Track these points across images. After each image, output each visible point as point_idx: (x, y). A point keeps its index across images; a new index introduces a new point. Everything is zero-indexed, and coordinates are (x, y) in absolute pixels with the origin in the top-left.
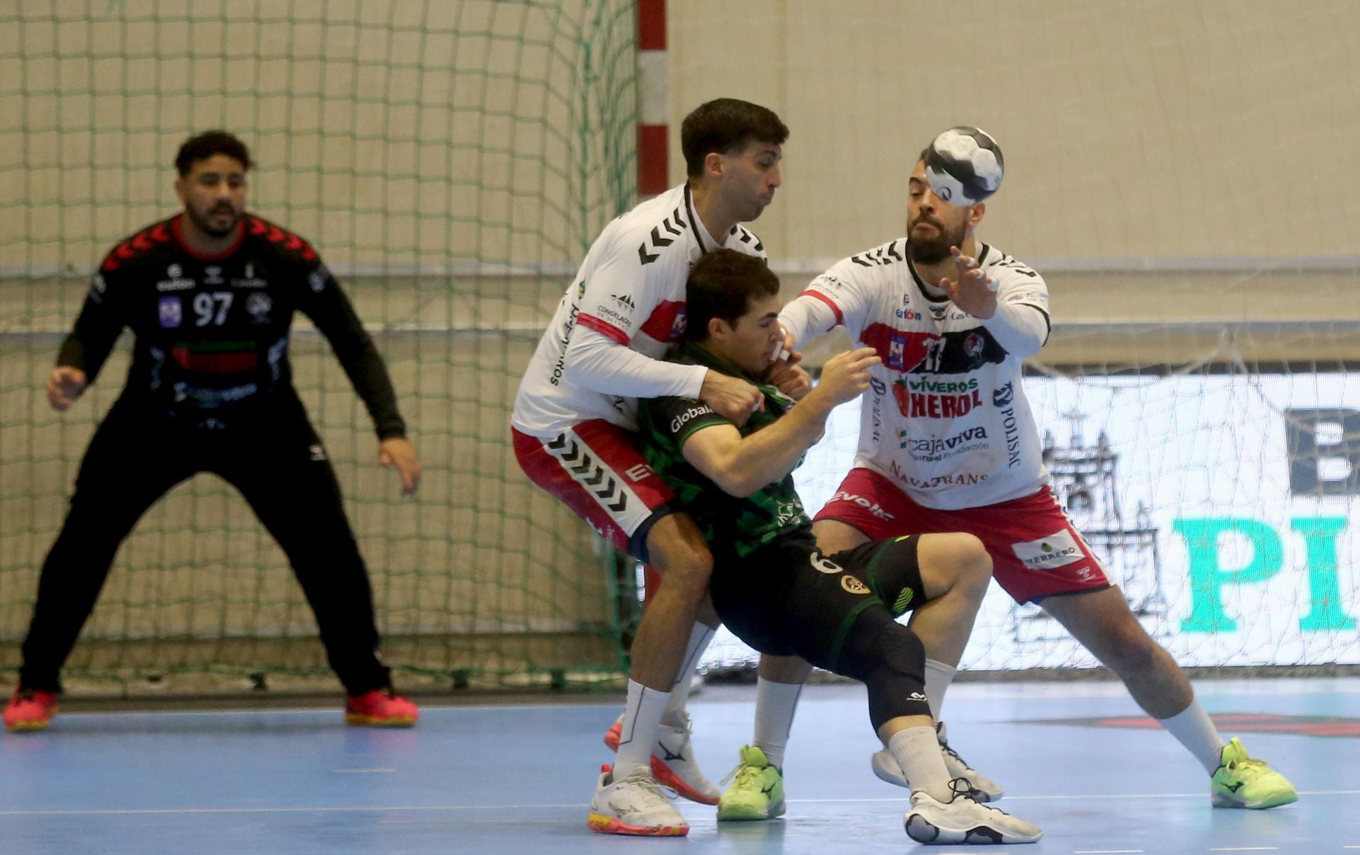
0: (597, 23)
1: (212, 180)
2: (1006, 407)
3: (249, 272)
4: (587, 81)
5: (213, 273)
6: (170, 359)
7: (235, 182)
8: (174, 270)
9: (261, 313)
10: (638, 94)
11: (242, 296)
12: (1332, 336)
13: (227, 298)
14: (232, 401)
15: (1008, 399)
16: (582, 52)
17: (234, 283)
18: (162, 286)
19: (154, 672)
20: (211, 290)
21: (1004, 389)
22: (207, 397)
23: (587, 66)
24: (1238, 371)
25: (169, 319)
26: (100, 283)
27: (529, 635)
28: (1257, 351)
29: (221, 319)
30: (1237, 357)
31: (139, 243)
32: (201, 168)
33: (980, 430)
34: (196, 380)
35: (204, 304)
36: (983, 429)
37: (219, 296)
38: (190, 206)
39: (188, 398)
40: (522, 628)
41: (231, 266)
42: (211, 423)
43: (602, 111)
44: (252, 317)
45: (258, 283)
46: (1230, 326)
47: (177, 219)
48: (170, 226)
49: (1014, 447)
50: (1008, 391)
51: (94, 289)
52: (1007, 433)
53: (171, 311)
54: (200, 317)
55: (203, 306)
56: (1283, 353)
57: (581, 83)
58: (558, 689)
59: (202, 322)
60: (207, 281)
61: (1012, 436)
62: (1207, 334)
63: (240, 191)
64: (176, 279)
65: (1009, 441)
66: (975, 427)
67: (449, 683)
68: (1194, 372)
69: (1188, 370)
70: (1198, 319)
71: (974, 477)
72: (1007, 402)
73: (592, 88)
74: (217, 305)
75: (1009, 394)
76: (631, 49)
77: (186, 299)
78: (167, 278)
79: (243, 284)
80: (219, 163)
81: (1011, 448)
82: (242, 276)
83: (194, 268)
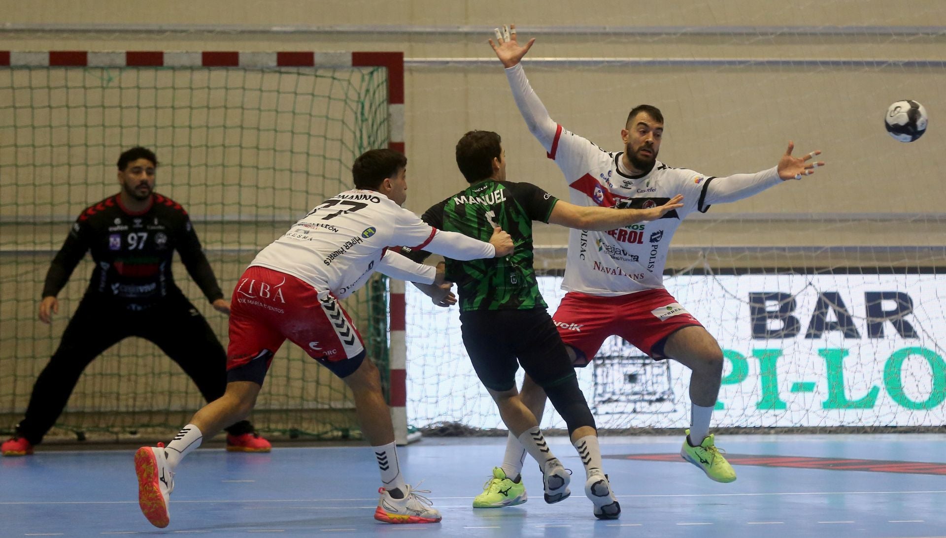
0: (368, 91)
1: (138, 171)
2: (655, 243)
3: (156, 222)
4: (362, 121)
5: (138, 222)
6: (112, 269)
7: (150, 172)
8: (117, 221)
9: (162, 244)
10: (389, 126)
11: (152, 234)
12: (759, 255)
13: (145, 235)
14: (144, 293)
15: (658, 239)
16: (360, 106)
17: (148, 227)
18: (111, 229)
19: (133, 429)
20: (136, 231)
21: (658, 233)
22: (132, 291)
23: (362, 114)
24: (708, 273)
25: (114, 246)
26: (77, 227)
27: (332, 410)
28: (720, 263)
29: (141, 246)
30: (707, 266)
31: (99, 208)
32: (131, 165)
33: (636, 257)
34: (125, 280)
35: (133, 238)
36: (638, 257)
37: (140, 234)
38: (126, 186)
39: (120, 292)
40: (326, 407)
41: (147, 218)
42: (133, 306)
43: (369, 137)
44: (157, 245)
45: (160, 227)
46: (704, 249)
47: (118, 195)
48: (114, 199)
49: (651, 267)
50: (660, 235)
51: (74, 230)
52: (651, 258)
53: (115, 242)
54: (131, 245)
55: (132, 238)
56: (733, 264)
57: (360, 122)
58: (345, 439)
59: (131, 248)
60: (135, 226)
61: (652, 260)
62: (692, 253)
63: (152, 177)
64: (118, 224)
65: (650, 263)
66: (634, 255)
67: (287, 436)
68: (687, 274)
69: (682, 273)
70: (687, 246)
71: (637, 275)
72: (657, 241)
73: (364, 123)
74: (140, 238)
75: (659, 237)
76: (385, 103)
77: (123, 235)
78: (115, 225)
79: (153, 228)
80: (142, 162)
81: (649, 266)
82: (153, 224)
83: (128, 219)
